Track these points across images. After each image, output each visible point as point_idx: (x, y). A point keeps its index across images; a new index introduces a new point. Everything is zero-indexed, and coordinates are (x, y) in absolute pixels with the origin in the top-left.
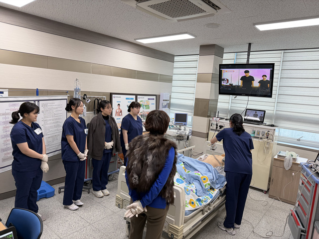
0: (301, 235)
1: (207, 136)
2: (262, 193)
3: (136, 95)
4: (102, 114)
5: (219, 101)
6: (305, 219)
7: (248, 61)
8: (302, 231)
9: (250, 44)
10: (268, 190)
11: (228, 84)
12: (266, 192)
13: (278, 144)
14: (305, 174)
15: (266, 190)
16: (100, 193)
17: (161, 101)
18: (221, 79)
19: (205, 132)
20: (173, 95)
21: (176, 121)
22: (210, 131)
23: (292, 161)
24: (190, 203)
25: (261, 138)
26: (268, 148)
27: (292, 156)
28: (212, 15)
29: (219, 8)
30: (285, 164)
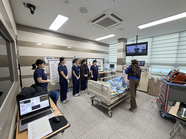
0: (162, 107)
1: (122, 72)
2: (145, 93)
3: (96, 59)
4: (83, 64)
5: (126, 59)
6: (163, 100)
7: (137, 42)
8: (162, 105)
9: (137, 36)
10: (148, 92)
11: (129, 52)
12: (147, 93)
13: (151, 74)
14: (162, 82)
15: (147, 91)
16: (83, 91)
17: (105, 61)
18: (126, 51)
19: (121, 70)
20: (109, 59)
21: (110, 67)
22: (123, 70)
23: (157, 80)
24: (113, 92)
25: (144, 71)
26: (146, 75)
27: (157, 77)
28: (120, 24)
29: (122, 20)
30: (154, 81)
